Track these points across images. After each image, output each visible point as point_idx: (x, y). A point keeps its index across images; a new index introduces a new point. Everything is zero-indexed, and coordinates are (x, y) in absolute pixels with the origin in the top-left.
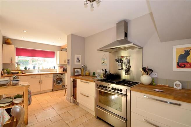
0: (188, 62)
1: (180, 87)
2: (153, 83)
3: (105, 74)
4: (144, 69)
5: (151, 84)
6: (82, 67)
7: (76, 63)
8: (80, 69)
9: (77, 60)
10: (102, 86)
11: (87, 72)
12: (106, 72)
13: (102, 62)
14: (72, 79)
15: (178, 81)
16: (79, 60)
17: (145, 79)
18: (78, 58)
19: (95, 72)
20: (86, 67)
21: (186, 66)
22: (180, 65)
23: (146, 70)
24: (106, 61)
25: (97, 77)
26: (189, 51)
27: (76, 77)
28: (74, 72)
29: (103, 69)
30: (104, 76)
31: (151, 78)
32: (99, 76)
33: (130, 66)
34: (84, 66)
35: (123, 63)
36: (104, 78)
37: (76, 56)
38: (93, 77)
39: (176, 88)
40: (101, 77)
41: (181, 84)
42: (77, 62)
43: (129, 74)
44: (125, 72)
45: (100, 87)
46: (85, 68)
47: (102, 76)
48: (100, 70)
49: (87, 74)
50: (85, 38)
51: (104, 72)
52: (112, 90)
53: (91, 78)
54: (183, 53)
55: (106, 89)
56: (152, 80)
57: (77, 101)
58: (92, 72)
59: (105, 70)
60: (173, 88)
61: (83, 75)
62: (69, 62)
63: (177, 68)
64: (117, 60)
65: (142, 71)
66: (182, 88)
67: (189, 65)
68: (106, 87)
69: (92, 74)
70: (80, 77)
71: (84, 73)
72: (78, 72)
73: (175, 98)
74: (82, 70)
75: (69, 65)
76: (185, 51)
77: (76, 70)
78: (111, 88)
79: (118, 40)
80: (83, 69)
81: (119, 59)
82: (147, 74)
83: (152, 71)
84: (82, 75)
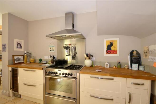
0: (112, 50)
1: (108, 67)
2: (93, 65)
3: (53, 60)
4: (87, 55)
5: (92, 66)
6: (25, 53)
7: (15, 49)
8: (23, 56)
9: (18, 46)
10: (52, 73)
11: (32, 59)
12: (54, 58)
13: (50, 48)
14: (10, 69)
15: (107, 62)
16: (21, 46)
17: (88, 62)
18: (19, 43)
19: (42, 59)
20: (30, 53)
21: (111, 52)
22: (108, 52)
23: (89, 55)
24: (54, 48)
25: (44, 64)
26: (113, 43)
27: (16, 66)
28: (14, 60)
29: (51, 56)
30: (52, 62)
31: (91, 61)
32: (47, 62)
33: (76, 52)
34: (28, 52)
35: (70, 50)
36: (53, 64)
37: (16, 41)
38: (40, 64)
39: (106, 67)
40: (49, 64)
41: (109, 64)
42: (18, 48)
43: (75, 59)
44: (72, 57)
45: (50, 74)
46: (29, 55)
47: (50, 62)
48: (47, 57)
49: (31, 62)
50: (28, 22)
51: (52, 58)
52: (63, 75)
53: (37, 66)
54: (110, 44)
55: (57, 75)
56: (92, 63)
57: (19, 94)
58: (38, 59)
59: (53, 56)
60: (104, 67)
61: (27, 63)
62: (5, 48)
63: (107, 54)
64: (65, 47)
65: (86, 57)
66: (109, 67)
67: (112, 52)
68: (57, 73)
69: (38, 61)
70: (22, 65)
71: (28, 60)
72: (19, 60)
73: (111, 75)
74: (25, 57)
75: (5, 51)
76: (111, 43)
77: (15, 57)
78: (62, 74)
79: (66, 29)
80: (27, 56)
81: (67, 46)
82: (89, 59)
83: (92, 56)
84: (25, 62)
